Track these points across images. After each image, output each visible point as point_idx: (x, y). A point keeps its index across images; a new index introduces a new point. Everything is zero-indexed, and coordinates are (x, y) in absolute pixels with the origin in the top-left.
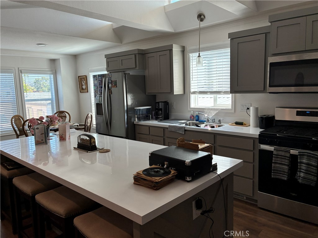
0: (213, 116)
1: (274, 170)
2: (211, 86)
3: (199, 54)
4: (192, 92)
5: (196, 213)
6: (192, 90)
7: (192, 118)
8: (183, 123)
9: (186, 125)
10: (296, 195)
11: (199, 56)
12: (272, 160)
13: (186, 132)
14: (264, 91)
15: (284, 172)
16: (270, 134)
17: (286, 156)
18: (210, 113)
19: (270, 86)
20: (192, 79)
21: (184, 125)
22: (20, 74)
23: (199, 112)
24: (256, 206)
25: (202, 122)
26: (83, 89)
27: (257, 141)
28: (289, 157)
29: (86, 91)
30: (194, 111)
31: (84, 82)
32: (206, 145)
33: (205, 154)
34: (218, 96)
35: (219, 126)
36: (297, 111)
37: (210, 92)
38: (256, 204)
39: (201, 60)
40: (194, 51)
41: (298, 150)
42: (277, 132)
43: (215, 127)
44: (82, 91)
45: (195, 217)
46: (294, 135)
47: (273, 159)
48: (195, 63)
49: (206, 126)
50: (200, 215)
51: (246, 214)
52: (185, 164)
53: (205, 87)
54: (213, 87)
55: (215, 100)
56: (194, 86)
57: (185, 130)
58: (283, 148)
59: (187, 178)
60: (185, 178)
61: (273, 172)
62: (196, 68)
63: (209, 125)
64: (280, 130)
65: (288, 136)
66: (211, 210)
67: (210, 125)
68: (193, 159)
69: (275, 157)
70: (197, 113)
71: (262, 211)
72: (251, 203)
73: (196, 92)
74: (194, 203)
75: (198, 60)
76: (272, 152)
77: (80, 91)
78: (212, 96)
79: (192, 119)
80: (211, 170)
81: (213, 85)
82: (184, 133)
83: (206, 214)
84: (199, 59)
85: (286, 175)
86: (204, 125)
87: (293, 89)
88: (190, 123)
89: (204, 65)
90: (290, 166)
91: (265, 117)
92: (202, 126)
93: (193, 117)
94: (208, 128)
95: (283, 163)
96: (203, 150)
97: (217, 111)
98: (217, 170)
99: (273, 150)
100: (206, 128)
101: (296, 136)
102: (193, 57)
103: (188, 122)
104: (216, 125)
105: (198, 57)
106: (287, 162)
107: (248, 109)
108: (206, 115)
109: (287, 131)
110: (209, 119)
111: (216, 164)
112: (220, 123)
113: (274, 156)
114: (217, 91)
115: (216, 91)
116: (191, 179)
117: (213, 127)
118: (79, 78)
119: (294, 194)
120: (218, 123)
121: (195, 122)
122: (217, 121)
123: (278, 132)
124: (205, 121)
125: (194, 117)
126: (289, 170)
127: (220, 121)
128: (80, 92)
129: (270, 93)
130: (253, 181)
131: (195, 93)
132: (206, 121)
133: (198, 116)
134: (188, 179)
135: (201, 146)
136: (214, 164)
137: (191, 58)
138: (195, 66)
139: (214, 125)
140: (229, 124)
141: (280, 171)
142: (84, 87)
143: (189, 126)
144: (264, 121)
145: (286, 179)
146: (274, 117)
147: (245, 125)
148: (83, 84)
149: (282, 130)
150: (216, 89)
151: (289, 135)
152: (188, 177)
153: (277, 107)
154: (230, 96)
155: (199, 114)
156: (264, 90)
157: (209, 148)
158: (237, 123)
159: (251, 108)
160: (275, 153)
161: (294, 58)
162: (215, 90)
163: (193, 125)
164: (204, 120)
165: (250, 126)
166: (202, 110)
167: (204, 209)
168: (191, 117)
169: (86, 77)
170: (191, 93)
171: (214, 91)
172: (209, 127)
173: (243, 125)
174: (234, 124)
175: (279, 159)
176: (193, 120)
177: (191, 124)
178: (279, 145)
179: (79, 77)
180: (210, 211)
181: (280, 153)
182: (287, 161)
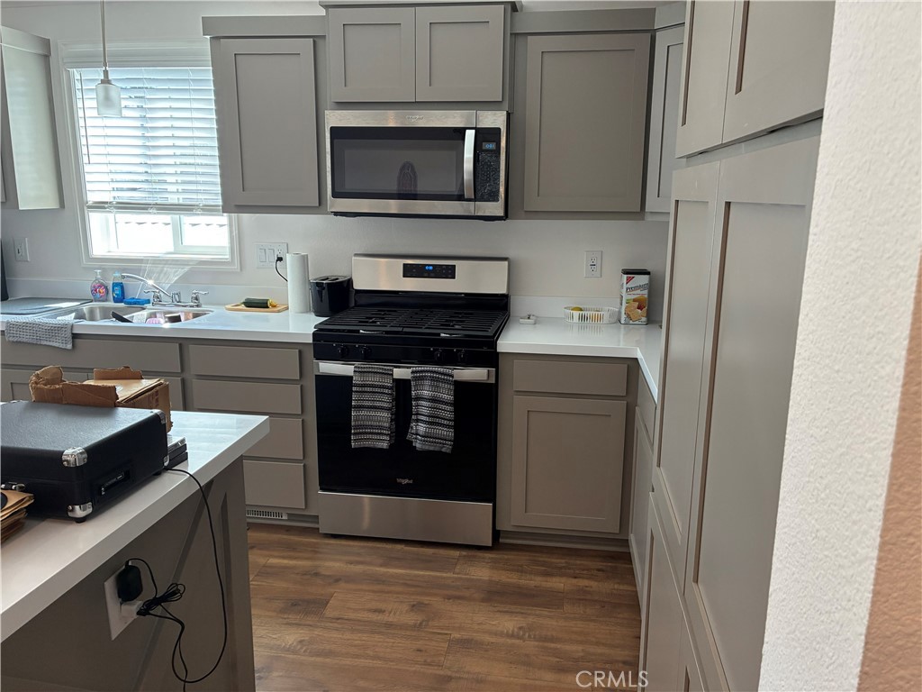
0: (175, 282)
1: (357, 427)
2: (158, 186)
3: (106, 73)
4: (90, 203)
5: (120, 616)
6: (92, 198)
7: (99, 291)
8: (68, 312)
9: (80, 316)
10: (411, 482)
11: (106, 81)
12: (351, 400)
13: (78, 341)
14: (319, 207)
15: (381, 428)
16: (344, 331)
17: (384, 387)
18: (162, 275)
19: (335, 195)
20: (85, 159)
21: (70, 318)
23: (125, 270)
24: (314, 532)
25: (139, 304)
27: (310, 353)
28: (391, 388)
30: (104, 270)
32: (147, 383)
33: (140, 415)
34: (187, 220)
35: (196, 316)
36: (404, 265)
37: (157, 204)
38: (316, 526)
39: (113, 94)
40: (85, 61)
41: (410, 368)
42: (360, 322)
43: (182, 318)
45: (116, 629)
46: (400, 329)
47: (354, 396)
48: (94, 103)
49: (153, 315)
50: (135, 616)
51: (292, 563)
52: (62, 461)
53: (144, 191)
54: (165, 191)
55: (178, 234)
56: (97, 184)
57: (75, 336)
58: (376, 366)
59: (73, 510)
60: (67, 510)
61: (355, 434)
62: (99, 122)
63: (160, 312)
64: (367, 318)
65: (387, 332)
66: (174, 593)
67: (165, 313)
68: (93, 442)
69: (357, 392)
70: (117, 275)
71: (333, 541)
72: (303, 527)
73: (106, 203)
74: (110, 586)
75: (102, 95)
76: (350, 378)
78: (167, 218)
79: (98, 295)
80: (166, 464)
81: (165, 182)
82: (69, 346)
83: (158, 610)
84: (107, 91)
85: (385, 434)
86: (145, 313)
87: (393, 206)
88: (92, 311)
89: (126, 113)
90: (394, 410)
91: (328, 284)
92: (139, 319)
93: (103, 290)
94: (159, 323)
95: (378, 404)
96: (132, 402)
97: (186, 269)
98: (187, 459)
99: (352, 374)
100: (151, 324)
101: (405, 330)
102: (85, 81)
103: (85, 308)
104: (186, 314)
105: (103, 82)
106: (385, 401)
107: (280, 259)
108: (151, 282)
109: (383, 318)
110: (162, 294)
111: (183, 441)
112: (197, 306)
113: (354, 389)
114: (181, 202)
115: (176, 202)
116: (89, 510)
117: (176, 319)
119: (406, 481)
120: (191, 306)
121: (111, 304)
122: (186, 299)
123: (363, 323)
124: (148, 301)
125: (106, 288)
126: (392, 421)
127: (196, 299)
129: (336, 214)
130: (304, 466)
131: (105, 208)
132: (152, 301)
133: (122, 286)
134: (79, 512)
135: (124, 390)
136: (176, 445)
137: (78, 86)
138: (95, 113)
139: (178, 312)
140: (228, 306)
141: (372, 427)
143: (92, 318)
144: (325, 293)
145: (385, 445)
146: (350, 282)
147: (275, 306)
149: (371, 318)
150: (175, 196)
151: (388, 329)
152: (77, 507)
153: (356, 255)
154: (224, 219)
155: (123, 277)
156: (320, 205)
157: (157, 392)
158: (251, 304)
159: (288, 258)
160: (356, 380)
161: (391, 119)
162: (173, 199)
163: (105, 317)
164: (145, 297)
165: (287, 308)
166: (135, 265)
167: (148, 593)
168: (94, 290)
170: (89, 207)
171: (170, 202)
172: (162, 321)
173: (268, 307)
174: (243, 307)
175: (367, 396)
176: (106, 300)
177: (98, 311)
178: (368, 357)
180: (171, 595)
181: (370, 379)
182: (386, 398)
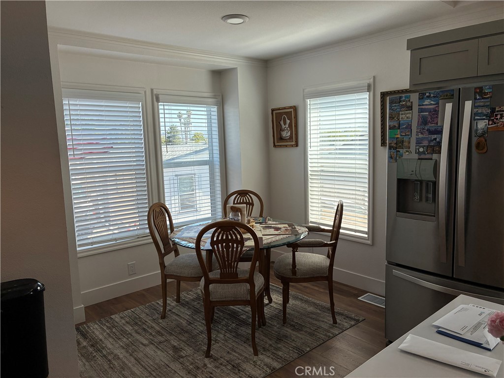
22: (156, 103)
26: (281, 139)
29: (294, 143)
31: (288, 121)
44: (277, 142)
77: (274, 143)
118: (272, 114)
128: (275, 146)
142: (286, 134)
148: (283, 126)
169: (295, 109)
179: (273, 110)
